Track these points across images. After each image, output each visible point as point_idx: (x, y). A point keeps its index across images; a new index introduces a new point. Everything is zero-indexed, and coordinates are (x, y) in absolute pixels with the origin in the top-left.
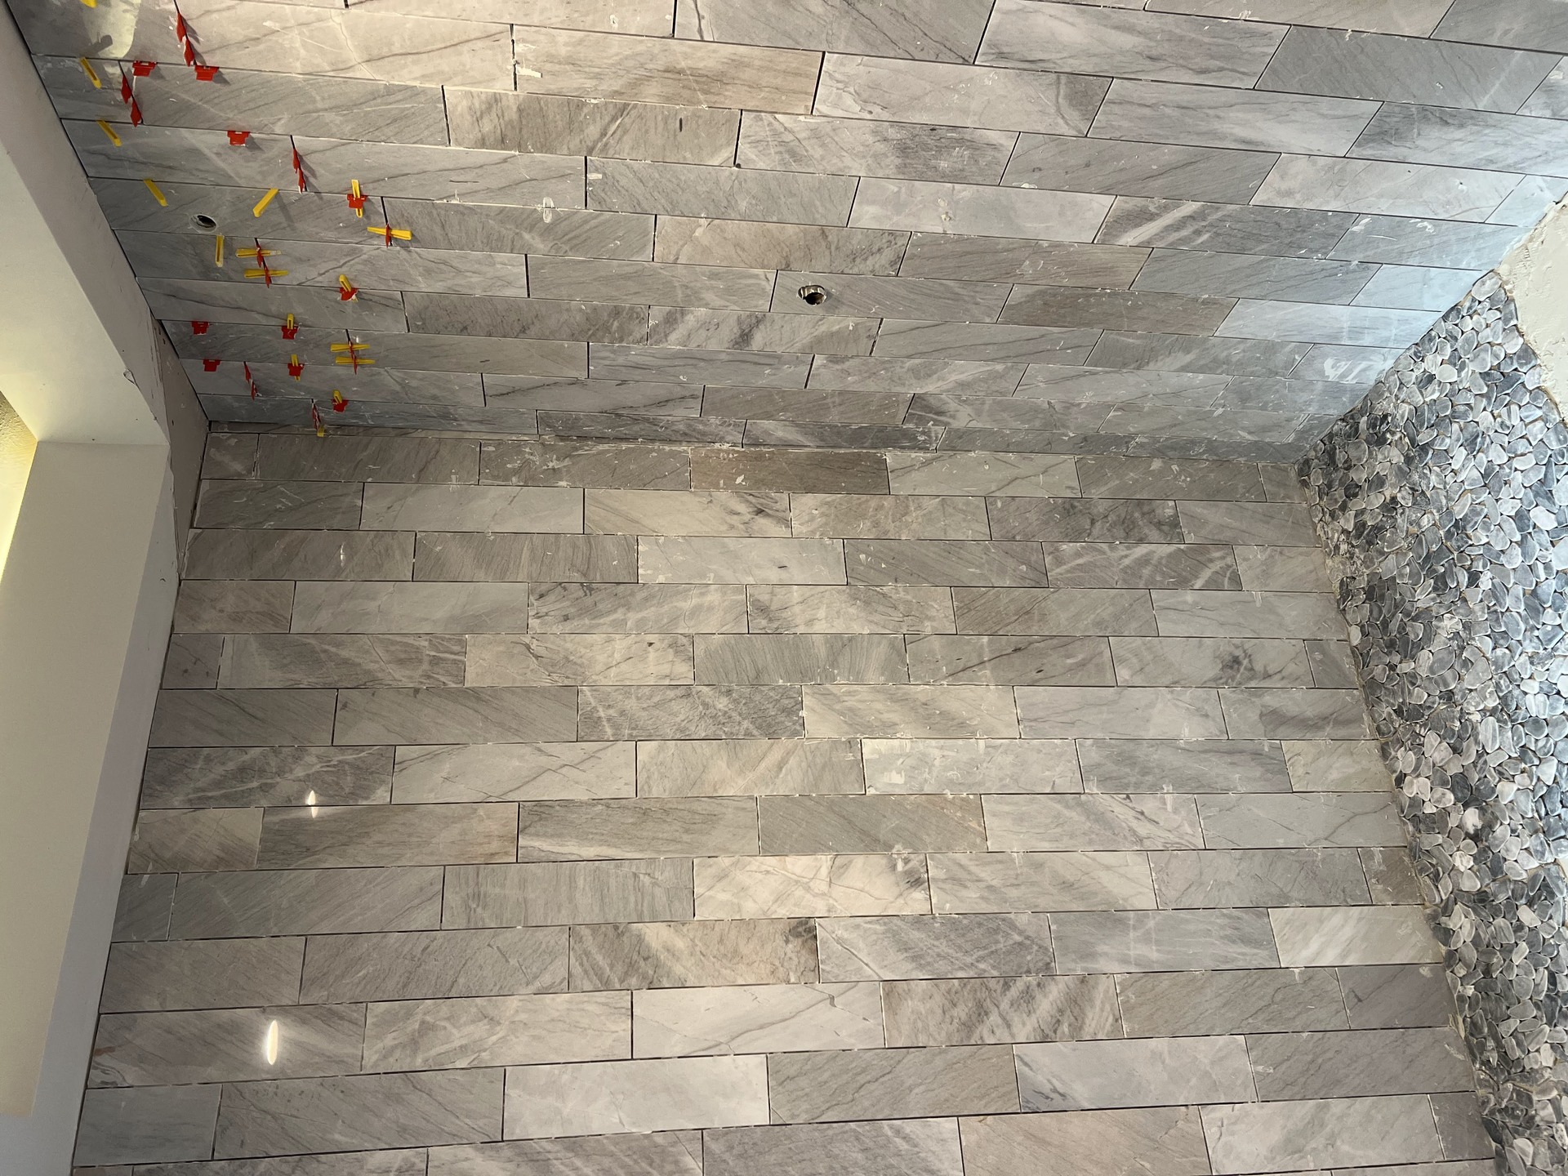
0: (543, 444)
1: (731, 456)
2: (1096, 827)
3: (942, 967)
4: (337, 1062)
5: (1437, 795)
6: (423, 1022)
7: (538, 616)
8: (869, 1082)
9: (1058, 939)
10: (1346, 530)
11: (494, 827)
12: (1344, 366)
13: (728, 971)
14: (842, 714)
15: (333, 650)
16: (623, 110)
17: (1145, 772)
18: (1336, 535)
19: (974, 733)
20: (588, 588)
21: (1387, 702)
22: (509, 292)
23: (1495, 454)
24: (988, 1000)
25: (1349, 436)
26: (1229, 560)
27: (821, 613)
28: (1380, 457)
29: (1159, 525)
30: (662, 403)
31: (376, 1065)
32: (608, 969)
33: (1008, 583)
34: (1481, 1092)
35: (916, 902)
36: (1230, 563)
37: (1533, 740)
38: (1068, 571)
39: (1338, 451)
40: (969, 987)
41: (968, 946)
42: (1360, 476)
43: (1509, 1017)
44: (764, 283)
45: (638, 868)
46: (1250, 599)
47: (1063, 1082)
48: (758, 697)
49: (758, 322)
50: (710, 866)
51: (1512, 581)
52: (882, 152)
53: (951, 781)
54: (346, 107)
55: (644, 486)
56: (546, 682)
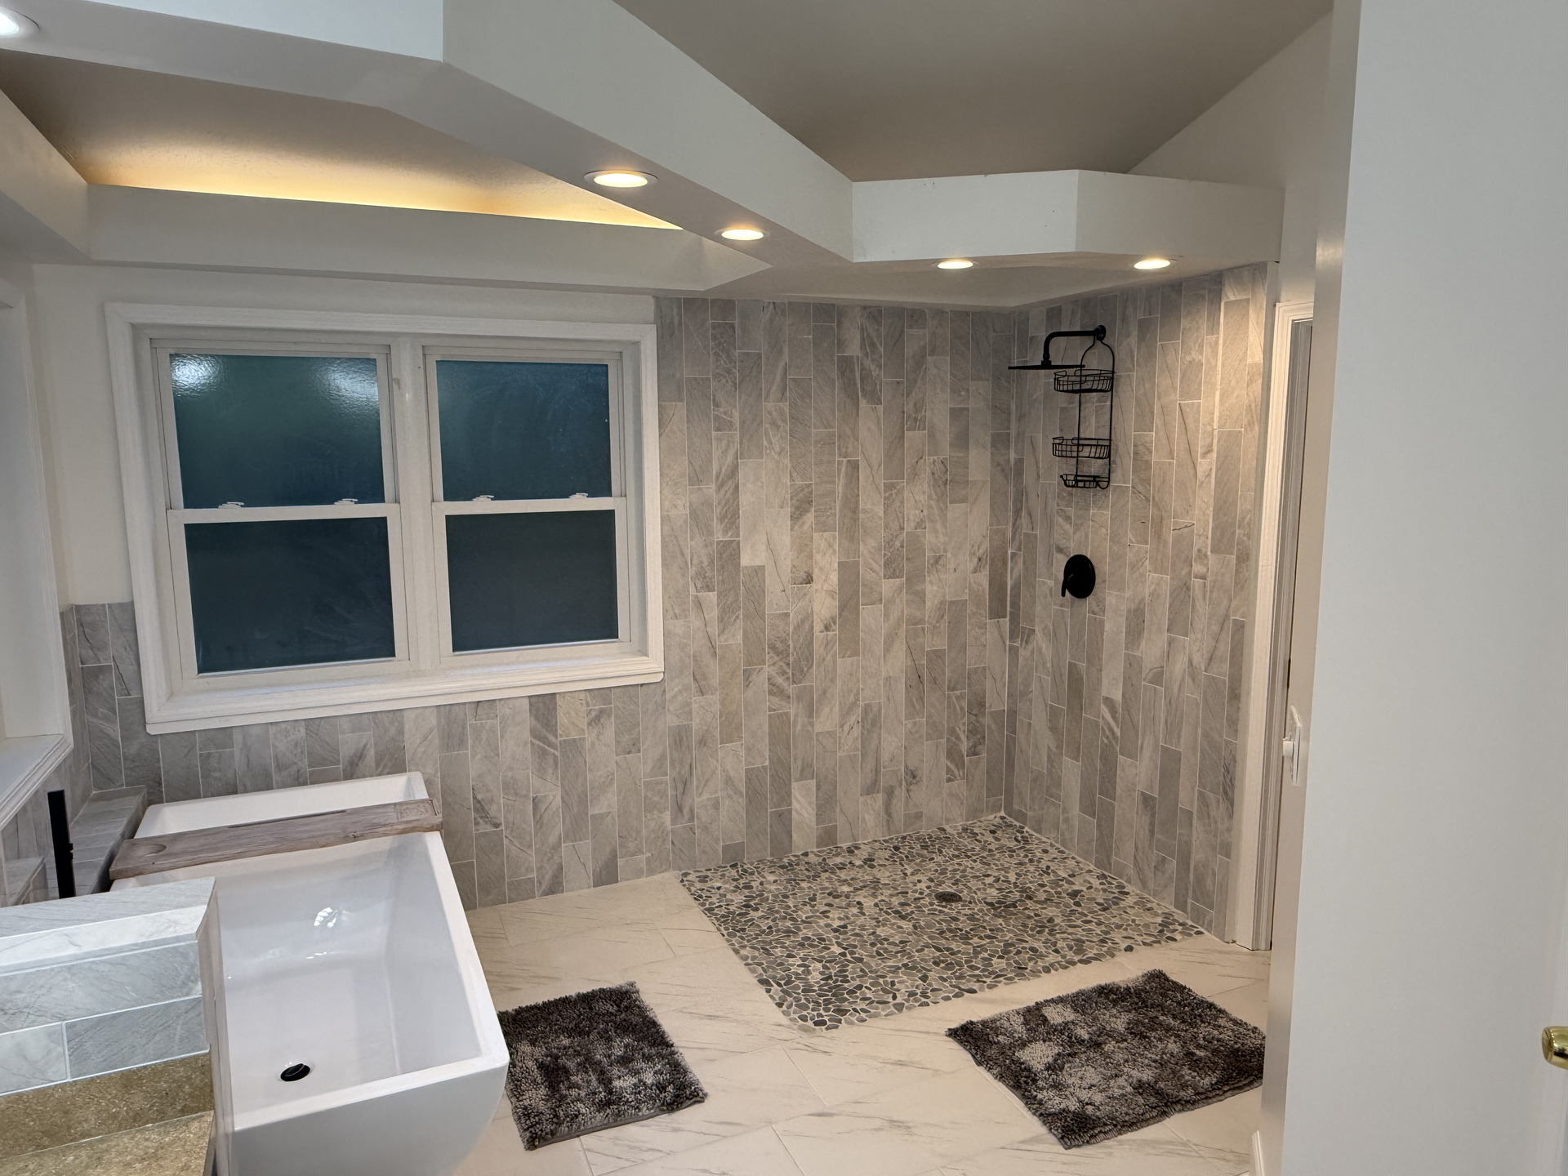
2: (847, 707)
4: (767, 394)
6: (782, 427)
7: (934, 462)
8: (754, 605)
11: (850, 448)
13: (796, 548)
14: (893, 595)
15: (920, 376)
16: (1148, 500)
17: (869, 732)
19: (886, 653)
20: (945, 482)
27: (935, 588)
29: (975, 747)
30: (1030, 513)
31: (766, 409)
32: (798, 499)
33: (948, 674)
35: (818, 627)
36: (958, 778)
38: (953, 702)
40: (786, 648)
41: (801, 649)
45: (833, 510)
46: (943, 785)
47: (755, 684)
48: (899, 559)
50: (835, 539)
52: (1135, 602)
53: (864, 643)
54: (1146, 394)
55: (992, 503)
56: (907, 466)
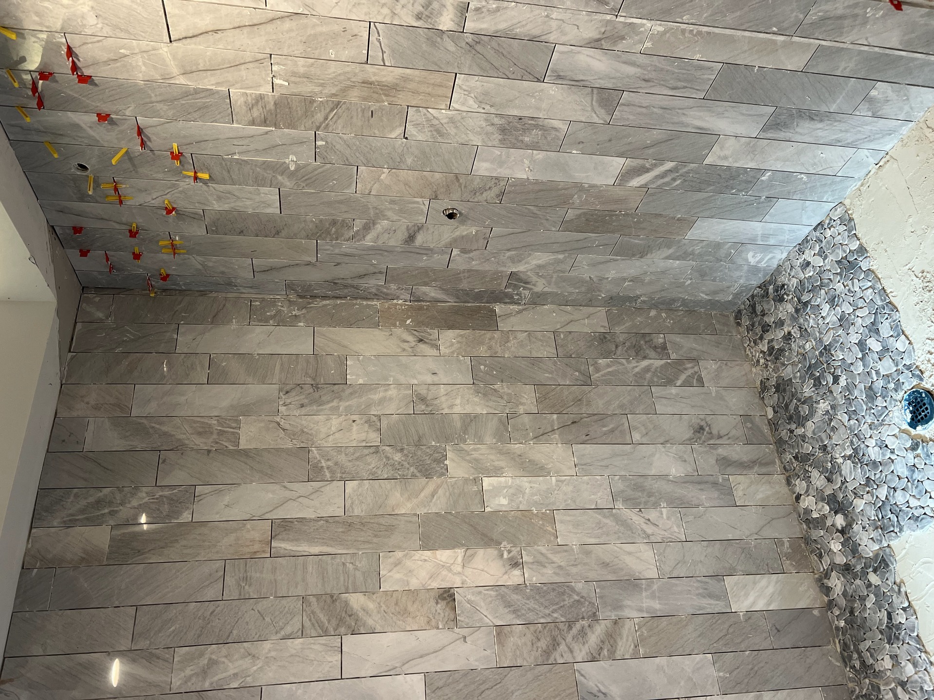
0: (289, 300)
1: (403, 307)
2: (622, 529)
3: (531, 617)
4: (155, 686)
5: (819, 507)
6: (210, 659)
7: (285, 405)
8: (488, 689)
9: (601, 597)
10: (763, 351)
11: (256, 535)
12: (759, 256)
13: (401, 622)
14: (470, 462)
15: (158, 426)
16: (337, 105)
17: (650, 495)
18: (757, 354)
19: (549, 473)
20: (316, 387)
21: (789, 452)
22: (269, 211)
23: (846, 308)
24: (559, 636)
25: (763, 297)
26: (696, 369)
27: (458, 401)
28: (781, 309)
29: (655, 348)
30: (361, 277)
31: (180, 687)
32: (327, 622)
33: (568, 383)
34: (850, 685)
35: (515, 577)
36: (696, 370)
37: (873, 474)
38: (602, 376)
39: (757, 305)
40: (547, 628)
41: (547, 603)
42: (770, 320)
43: (865, 640)
44: (422, 207)
45: (345, 560)
46: (708, 392)
47: (604, 685)
48: (419, 453)
49: (419, 229)
50: (390, 557)
51: (858, 381)
52: (491, 131)
53: (536, 502)
54: (170, 101)
55: (350, 325)
56: (289, 445)
